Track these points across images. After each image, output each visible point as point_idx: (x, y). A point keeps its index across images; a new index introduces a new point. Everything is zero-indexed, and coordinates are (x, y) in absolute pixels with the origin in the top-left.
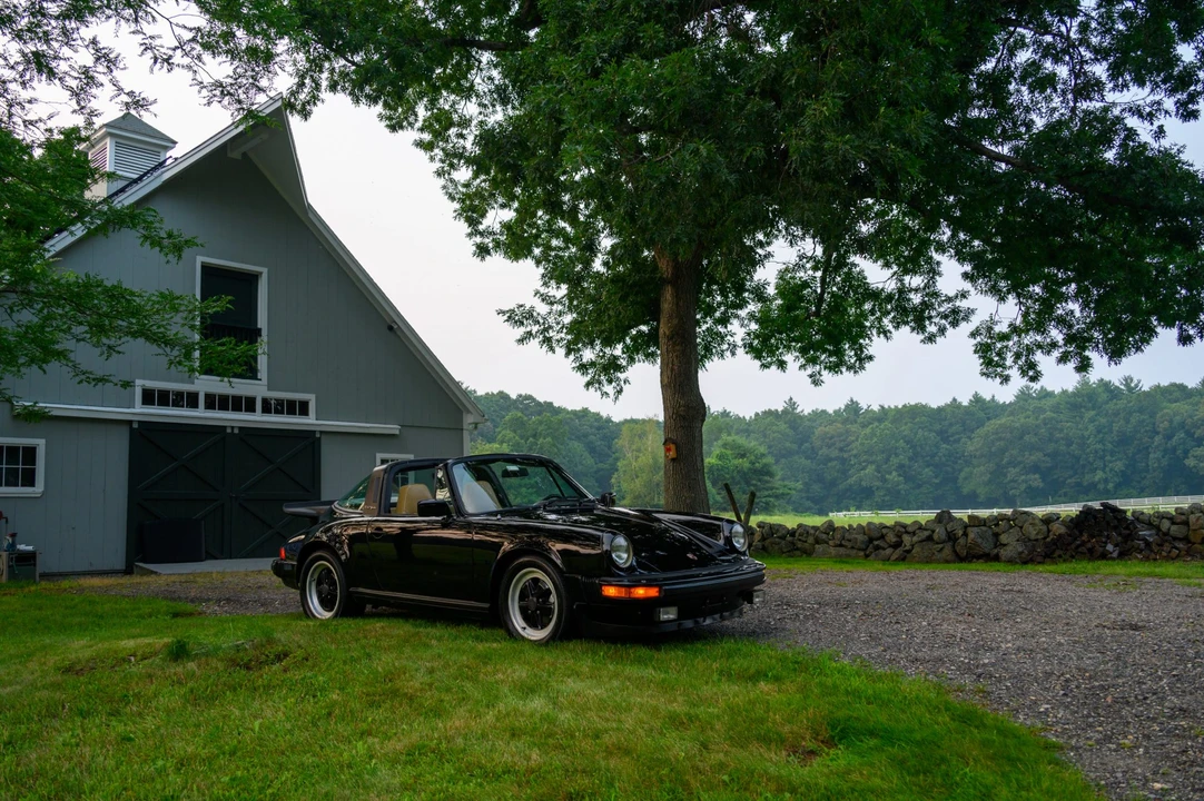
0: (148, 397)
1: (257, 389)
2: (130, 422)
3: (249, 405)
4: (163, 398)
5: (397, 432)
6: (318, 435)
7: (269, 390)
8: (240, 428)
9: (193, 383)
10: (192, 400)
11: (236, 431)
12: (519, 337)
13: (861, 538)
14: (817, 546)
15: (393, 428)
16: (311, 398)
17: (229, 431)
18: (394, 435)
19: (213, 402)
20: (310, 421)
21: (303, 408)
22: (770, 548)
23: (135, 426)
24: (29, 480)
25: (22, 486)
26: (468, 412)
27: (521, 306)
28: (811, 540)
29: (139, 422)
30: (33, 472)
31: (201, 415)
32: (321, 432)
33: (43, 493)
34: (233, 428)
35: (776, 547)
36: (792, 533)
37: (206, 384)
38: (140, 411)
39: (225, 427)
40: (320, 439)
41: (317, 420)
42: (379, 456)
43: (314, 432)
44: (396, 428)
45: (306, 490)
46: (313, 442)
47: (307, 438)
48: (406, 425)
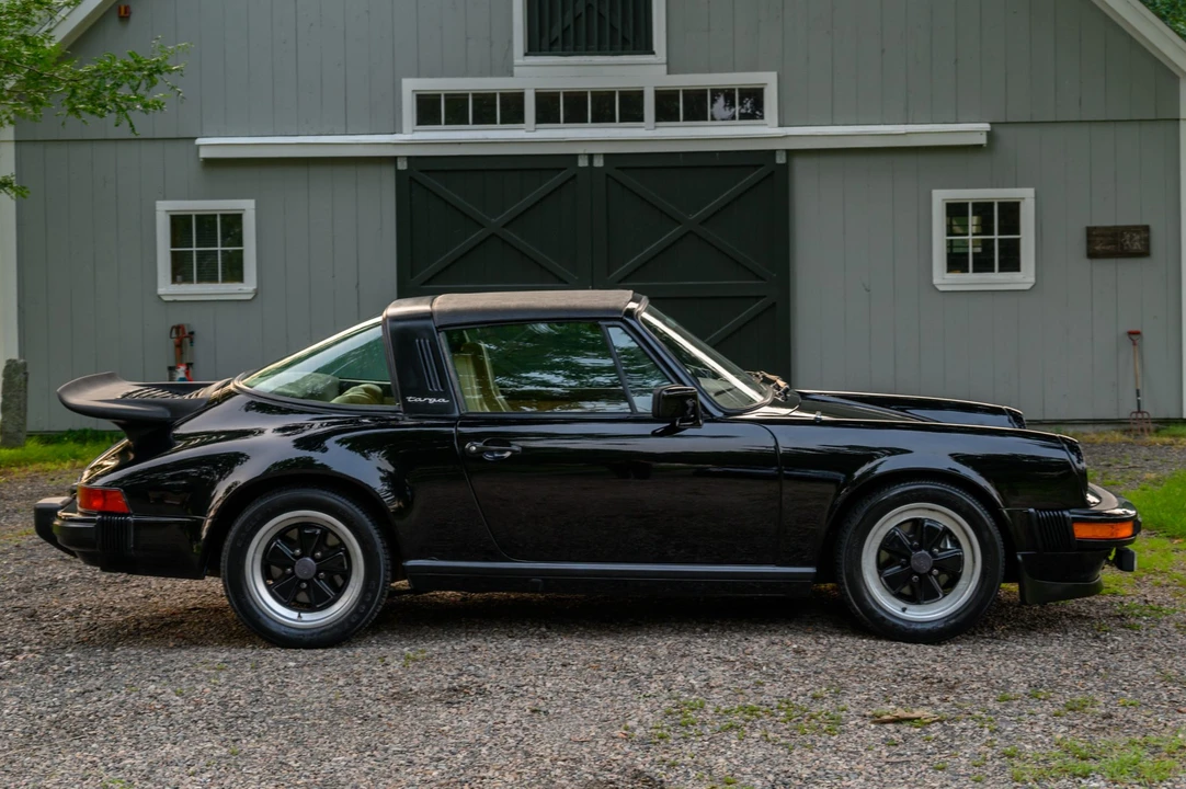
0: (428, 110)
1: (644, 73)
2: (394, 160)
3: (631, 107)
4: (456, 109)
5: (982, 140)
6: (781, 159)
7: (669, 72)
8: (607, 156)
9: (511, 74)
10: (512, 108)
11: (598, 163)
15: (973, 131)
16: (768, 80)
17: (583, 163)
18: (979, 147)
19: (549, 107)
20: (766, 131)
21: (750, 102)
23: (402, 165)
24: (234, 271)
25: (225, 280)
29: (409, 158)
30: (239, 255)
31: (529, 136)
32: (790, 153)
33: (256, 292)
34: (591, 157)
37: (537, 74)
38: (414, 138)
39: (575, 156)
40: (786, 168)
41: (780, 125)
42: (940, 197)
43: (773, 152)
44: (980, 132)
45: (758, 277)
46: (771, 175)
47: (756, 167)
48: (1009, 120)
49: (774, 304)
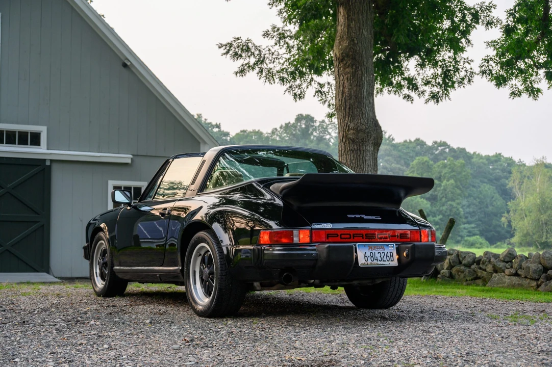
5: (129, 161)
6: (48, 163)
12: (237, 70)
13: (533, 266)
14: (494, 274)
15: (126, 158)
16: (43, 130)
18: (126, 164)
20: (41, 151)
21: (35, 139)
22: (457, 277)
26: (205, 143)
27: (238, 39)
28: (489, 268)
32: (52, 161)
35: (462, 276)
36: (478, 261)
40: (50, 167)
41: (48, 149)
42: (112, 183)
43: (45, 160)
44: (129, 158)
45: (36, 213)
46: (44, 169)
47: (37, 166)
48: (139, 154)
49: (43, 225)
